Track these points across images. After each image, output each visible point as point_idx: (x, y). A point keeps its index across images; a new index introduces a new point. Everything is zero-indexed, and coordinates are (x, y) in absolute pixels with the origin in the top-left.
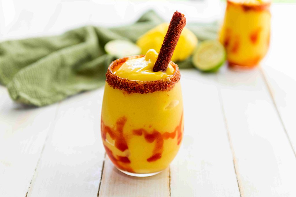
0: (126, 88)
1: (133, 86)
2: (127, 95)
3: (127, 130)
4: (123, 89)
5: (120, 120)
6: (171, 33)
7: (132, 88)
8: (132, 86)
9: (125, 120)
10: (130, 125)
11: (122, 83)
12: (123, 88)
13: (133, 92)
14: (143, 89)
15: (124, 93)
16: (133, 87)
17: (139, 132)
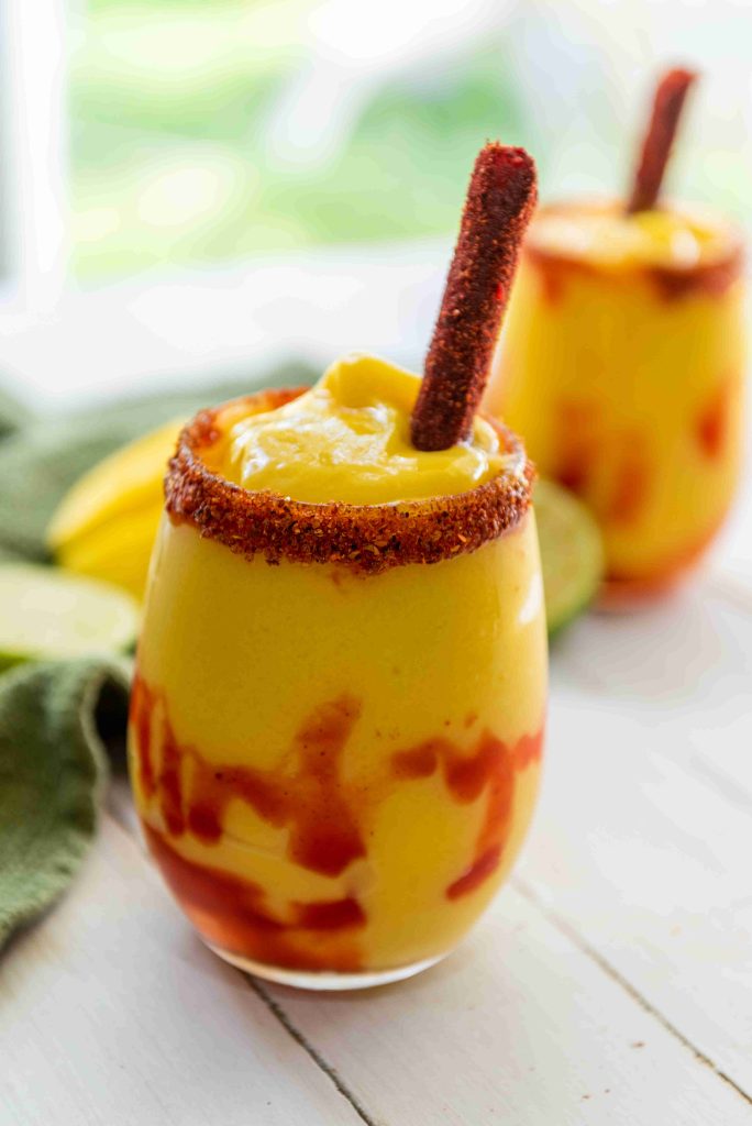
0: (354, 548)
1: (387, 531)
2: (351, 583)
3: (360, 760)
4: (334, 557)
5: (319, 721)
6: (489, 252)
7: (385, 543)
8: (381, 532)
9: (347, 715)
10: (378, 734)
11: (323, 526)
12: (334, 549)
13: (393, 564)
14: (437, 539)
15: (335, 578)
16: (391, 537)
17: (416, 762)
